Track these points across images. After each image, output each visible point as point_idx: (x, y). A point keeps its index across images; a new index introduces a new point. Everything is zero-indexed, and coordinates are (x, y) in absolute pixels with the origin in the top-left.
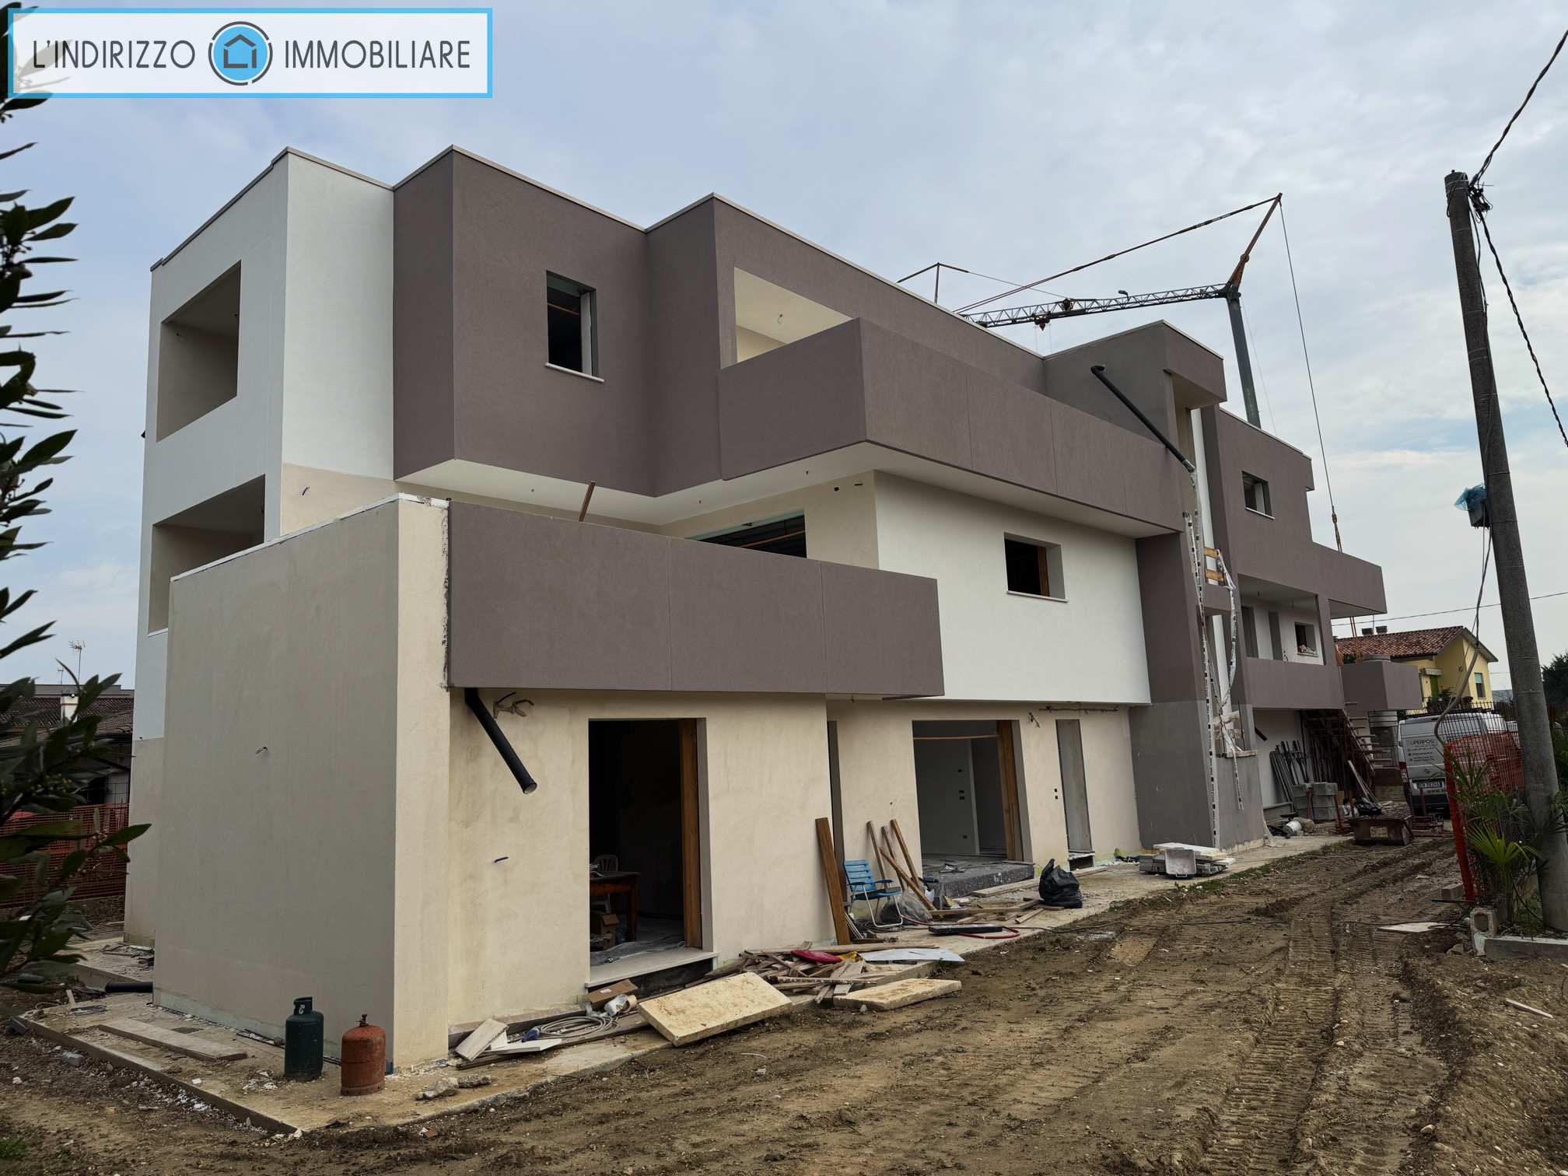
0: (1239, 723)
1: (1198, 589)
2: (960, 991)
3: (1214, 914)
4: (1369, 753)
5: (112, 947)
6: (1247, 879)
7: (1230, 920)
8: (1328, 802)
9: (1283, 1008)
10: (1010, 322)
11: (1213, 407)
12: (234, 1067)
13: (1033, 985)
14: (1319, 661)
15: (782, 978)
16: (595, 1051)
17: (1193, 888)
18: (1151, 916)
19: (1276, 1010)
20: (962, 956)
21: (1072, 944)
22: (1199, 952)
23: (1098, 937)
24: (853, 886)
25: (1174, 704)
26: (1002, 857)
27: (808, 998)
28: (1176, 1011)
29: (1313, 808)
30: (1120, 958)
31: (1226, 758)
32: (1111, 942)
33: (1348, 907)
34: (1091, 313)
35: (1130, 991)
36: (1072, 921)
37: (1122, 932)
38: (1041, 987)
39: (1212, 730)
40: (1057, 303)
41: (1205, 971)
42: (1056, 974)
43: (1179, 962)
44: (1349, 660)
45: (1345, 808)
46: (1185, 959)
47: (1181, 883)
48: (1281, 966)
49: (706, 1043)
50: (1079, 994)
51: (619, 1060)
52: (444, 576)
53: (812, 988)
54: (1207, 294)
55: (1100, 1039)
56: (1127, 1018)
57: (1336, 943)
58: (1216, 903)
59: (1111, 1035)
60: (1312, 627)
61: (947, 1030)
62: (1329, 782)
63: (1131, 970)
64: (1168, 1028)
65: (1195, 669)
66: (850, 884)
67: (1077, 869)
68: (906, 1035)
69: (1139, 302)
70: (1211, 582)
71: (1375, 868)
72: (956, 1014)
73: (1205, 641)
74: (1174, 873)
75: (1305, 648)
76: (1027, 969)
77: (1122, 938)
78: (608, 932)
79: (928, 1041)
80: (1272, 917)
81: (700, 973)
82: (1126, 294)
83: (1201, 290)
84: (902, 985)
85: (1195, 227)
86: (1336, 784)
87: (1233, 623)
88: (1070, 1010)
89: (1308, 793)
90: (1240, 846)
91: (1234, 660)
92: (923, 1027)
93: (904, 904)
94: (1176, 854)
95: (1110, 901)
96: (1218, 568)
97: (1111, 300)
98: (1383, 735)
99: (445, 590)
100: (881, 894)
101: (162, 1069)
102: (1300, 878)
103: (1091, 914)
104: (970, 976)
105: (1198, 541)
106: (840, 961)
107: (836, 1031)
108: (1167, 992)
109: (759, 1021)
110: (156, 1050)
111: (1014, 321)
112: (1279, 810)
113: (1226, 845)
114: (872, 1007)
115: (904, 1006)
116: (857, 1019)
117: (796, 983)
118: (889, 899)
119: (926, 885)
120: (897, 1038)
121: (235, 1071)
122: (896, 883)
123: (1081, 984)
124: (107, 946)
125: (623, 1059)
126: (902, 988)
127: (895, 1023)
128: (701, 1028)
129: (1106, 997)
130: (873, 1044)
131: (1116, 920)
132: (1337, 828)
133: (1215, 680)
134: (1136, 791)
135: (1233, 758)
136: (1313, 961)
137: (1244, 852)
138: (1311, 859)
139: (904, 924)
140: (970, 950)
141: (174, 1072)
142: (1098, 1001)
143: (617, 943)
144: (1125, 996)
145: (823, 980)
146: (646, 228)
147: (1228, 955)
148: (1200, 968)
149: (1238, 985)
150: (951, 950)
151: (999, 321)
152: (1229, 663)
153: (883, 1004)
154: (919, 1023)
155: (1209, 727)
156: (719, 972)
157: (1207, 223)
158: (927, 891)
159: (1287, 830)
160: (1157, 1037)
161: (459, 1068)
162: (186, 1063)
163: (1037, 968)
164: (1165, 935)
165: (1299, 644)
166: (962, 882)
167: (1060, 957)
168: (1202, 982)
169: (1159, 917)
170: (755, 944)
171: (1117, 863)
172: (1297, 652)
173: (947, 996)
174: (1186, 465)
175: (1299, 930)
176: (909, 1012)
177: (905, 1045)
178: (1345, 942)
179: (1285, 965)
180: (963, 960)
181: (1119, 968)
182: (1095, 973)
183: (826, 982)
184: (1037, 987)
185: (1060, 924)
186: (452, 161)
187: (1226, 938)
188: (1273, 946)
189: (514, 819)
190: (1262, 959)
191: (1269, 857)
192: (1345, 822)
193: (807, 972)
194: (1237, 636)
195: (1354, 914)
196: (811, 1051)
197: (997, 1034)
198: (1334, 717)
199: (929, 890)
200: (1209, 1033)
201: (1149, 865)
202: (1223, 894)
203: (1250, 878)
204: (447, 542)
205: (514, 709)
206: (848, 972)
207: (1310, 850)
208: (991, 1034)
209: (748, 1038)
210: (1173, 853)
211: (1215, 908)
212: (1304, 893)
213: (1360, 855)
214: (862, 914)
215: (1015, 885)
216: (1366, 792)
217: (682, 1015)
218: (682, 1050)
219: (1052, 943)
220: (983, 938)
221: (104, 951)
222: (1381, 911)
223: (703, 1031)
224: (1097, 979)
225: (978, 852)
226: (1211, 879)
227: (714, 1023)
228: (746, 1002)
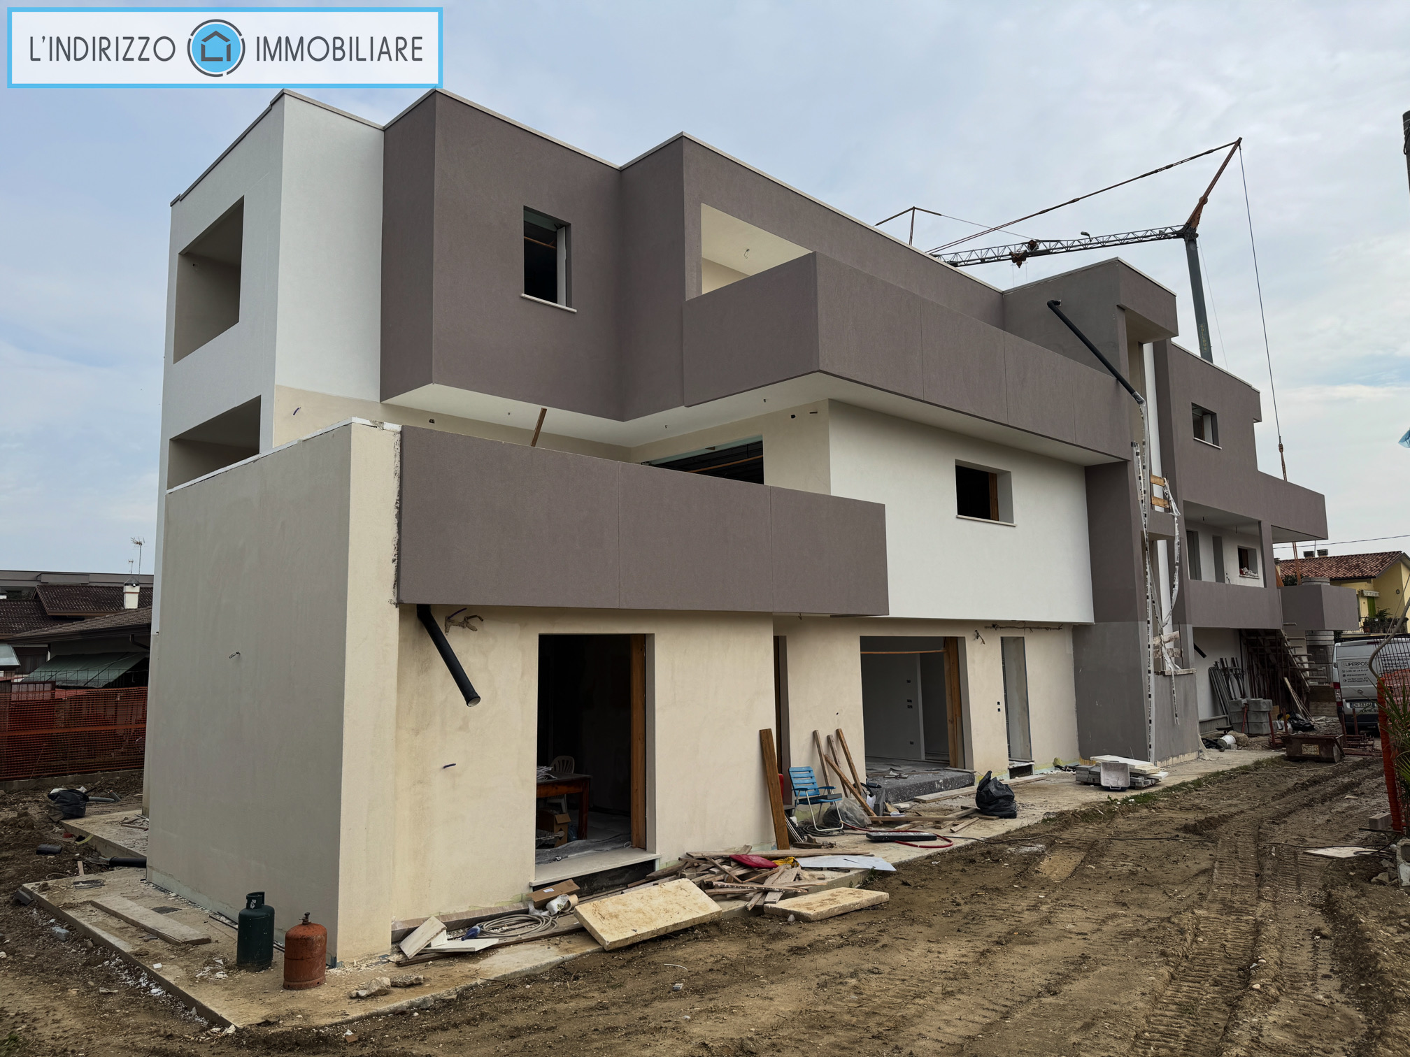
0: (1179, 642)
1: (1143, 516)
2: (887, 902)
3: (1143, 829)
4: (1305, 670)
5: (130, 820)
6: (1179, 794)
7: (1159, 836)
8: (1263, 718)
9: (1202, 940)
10: (979, 261)
11: (1165, 341)
12: (196, 952)
13: (959, 900)
14: (1259, 583)
15: (717, 883)
16: (529, 952)
17: (1125, 801)
18: (1082, 829)
19: (1194, 941)
20: (895, 865)
21: (1002, 856)
22: (1125, 870)
23: (1028, 849)
24: (797, 791)
25: (1115, 624)
26: (945, 764)
27: (740, 904)
28: (1095, 937)
29: (1248, 723)
30: (1048, 872)
31: (1165, 676)
32: (1040, 855)
33: (1276, 827)
34: (1055, 253)
35: (1051, 912)
36: (1004, 832)
37: (1051, 845)
38: (965, 903)
39: (1151, 650)
40: (1023, 244)
41: (1128, 892)
42: (982, 888)
43: (1103, 880)
44: (1289, 582)
45: (1279, 723)
46: (1111, 878)
47: (1114, 796)
48: (1204, 890)
49: (636, 948)
50: (1002, 912)
51: (550, 963)
52: (395, 497)
53: (745, 894)
54: (1166, 235)
55: (1016, 966)
56: (1045, 942)
57: (1261, 866)
58: (1147, 817)
59: (1027, 962)
60: (1254, 551)
61: (867, 946)
62: (1265, 698)
63: (1056, 886)
64: (1084, 957)
65: (1137, 591)
66: (795, 790)
67: (1017, 778)
68: (827, 950)
69: (1100, 243)
70: (1157, 509)
71: (1304, 786)
72: (879, 929)
73: (1148, 566)
74: (1108, 785)
75: (1247, 570)
76: (955, 882)
77: (1052, 851)
78: (561, 830)
79: (848, 957)
80: (1200, 834)
81: (643, 873)
82: (1088, 235)
83: (1160, 231)
84: (832, 895)
85: (1156, 171)
86: (1271, 700)
87: (1177, 547)
88: (992, 930)
89: (1243, 708)
90: (1175, 759)
91: (1177, 583)
92: (846, 941)
93: (845, 810)
94: (1111, 766)
95: (1044, 812)
96: (1165, 495)
97: (1074, 241)
98: (1319, 653)
99: (396, 511)
100: (823, 800)
101: (132, 950)
102: (1231, 793)
103: (1024, 825)
104: (900, 886)
105: (1144, 470)
106: (776, 866)
107: (760, 942)
108: (1089, 914)
109: (690, 927)
110: (133, 929)
111: (983, 261)
112: (1215, 722)
113: (1161, 758)
114: (800, 918)
115: (831, 917)
116: (784, 929)
117: (730, 888)
118: (832, 803)
119: (868, 790)
120: (818, 954)
121: (196, 957)
122: (839, 789)
123: (1005, 901)
124: (126, 819)
125: (553, 963)
126: (831, 898)
127: (819, 935)
128: (630, 934)
129: (1028, 917)
130: (792, 959)
131: (1047, 832)
132: (1270, 743)
133: (1157, 602)
134: (1077, 704)
135: (1171, 676)
136: (1237, 886)
137: (1177, 764)
138: (1243, 773)
139: (844, 828)
140: (903, 859)
141: (141, 955)
142: (1019, 921)
143: (569, 840)
144: (1046, 917)
145: (756, 886)
146: (621, 166)
147: (1153, 874)
148: (1123, 889)
149: (1159, 910)
150: (885, 858)
151: (968, 261)
152: (1172, 586)
153: (810, 915)
154: (842, 937)
155: (1149, 647)
156: (660, 873)
157: (1168, 167)
158: (868, 797)
159: (1222, 743)
160: (1072, 967)
161: (399, 964)
162: (155, 946)
163: (965, 880)
164: (1093, 850)
165: (1241, 566)
166: (904, 788)
167: (989, 870)
168: (1124, 904)
169: (1090, 830)
170: (698, 847)
171: (1055, 772)
172: (1239, 574)
173: (874, 907)
174: (1136, 397)
175: (1226, 850)
176: (835, 924)
177: (823, 962)
178: (1270, 866)
179: (1209, 889)
180: (894, 870)
181: (1046, 884)
182: (1021, 889)
183: (759, 889)
184: (962, 902)
185: (994, 834)
186: (435, 100)
187: (1153, 855)
188: (1198, 866)
189: (464, 727)
190: (1186, 881)
191: (1202, 771)
192: (1278, 738)
193: (742, 877)
194: (1180, 560)
195: (1281, 835)
196: (731, 965)
197: (915, 954)
198: (1273, 636)
199: (871, 796)
200: (1123, 966)
201: (1085, 776)
202: (1153, 808)
203: (1181, 792)
204: (399, 465)
205: (465, 624)
206: (782, 879)
207: (1243, 764)
208: (910, 953)
209: (675, 946)
210: (1109, 766)
211: (1145, 823)
212: (1233, 810)
213: (1291, 771)
214: (804, 817)
215: (956, 792)
216: (1300, 707)
217: (614, 919)
218: (612, 955)
219: (982, 854)
220: (917, 846)
221: (122, 823)
222: (1308, 832)
223: (633, 937)
224: (1022, 896)
225: (923, 758)
226: (1144, 792)
227: (645, 929)
228: (677, 908)
